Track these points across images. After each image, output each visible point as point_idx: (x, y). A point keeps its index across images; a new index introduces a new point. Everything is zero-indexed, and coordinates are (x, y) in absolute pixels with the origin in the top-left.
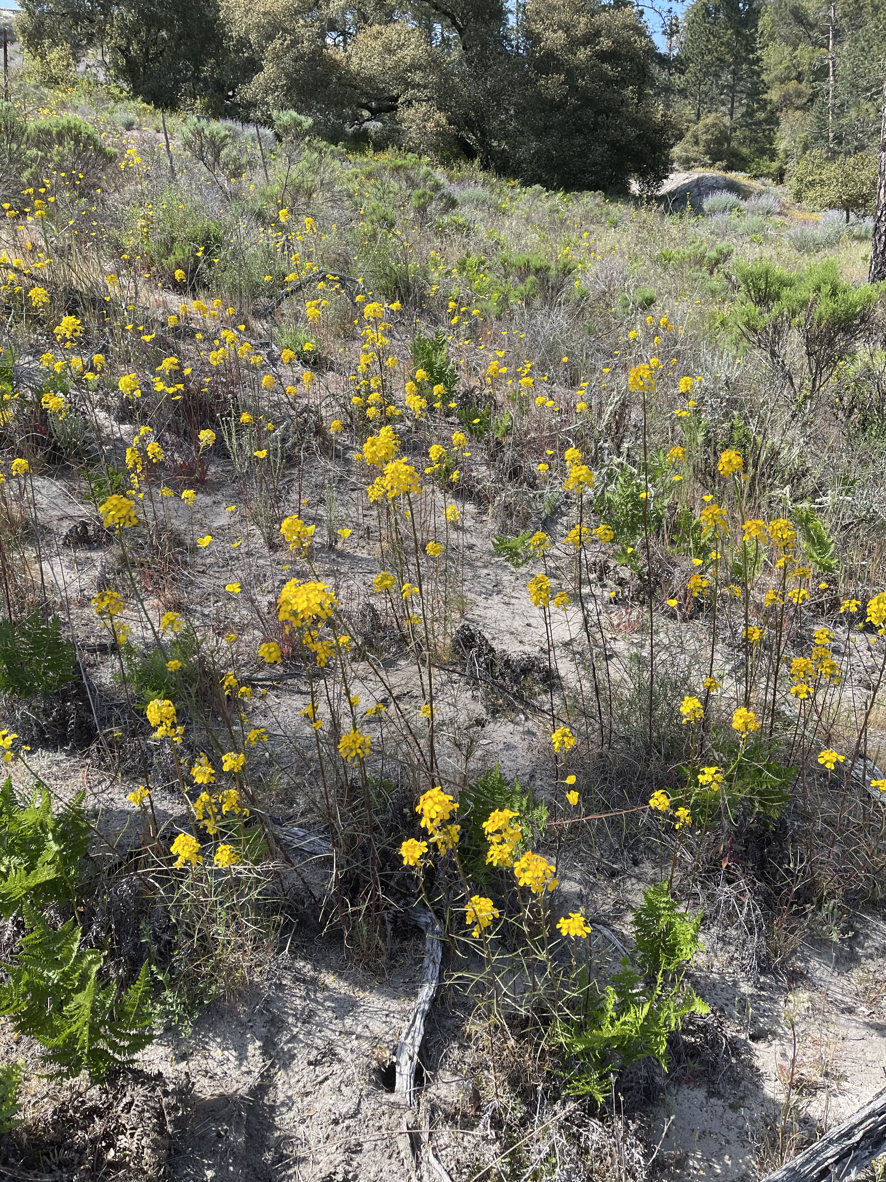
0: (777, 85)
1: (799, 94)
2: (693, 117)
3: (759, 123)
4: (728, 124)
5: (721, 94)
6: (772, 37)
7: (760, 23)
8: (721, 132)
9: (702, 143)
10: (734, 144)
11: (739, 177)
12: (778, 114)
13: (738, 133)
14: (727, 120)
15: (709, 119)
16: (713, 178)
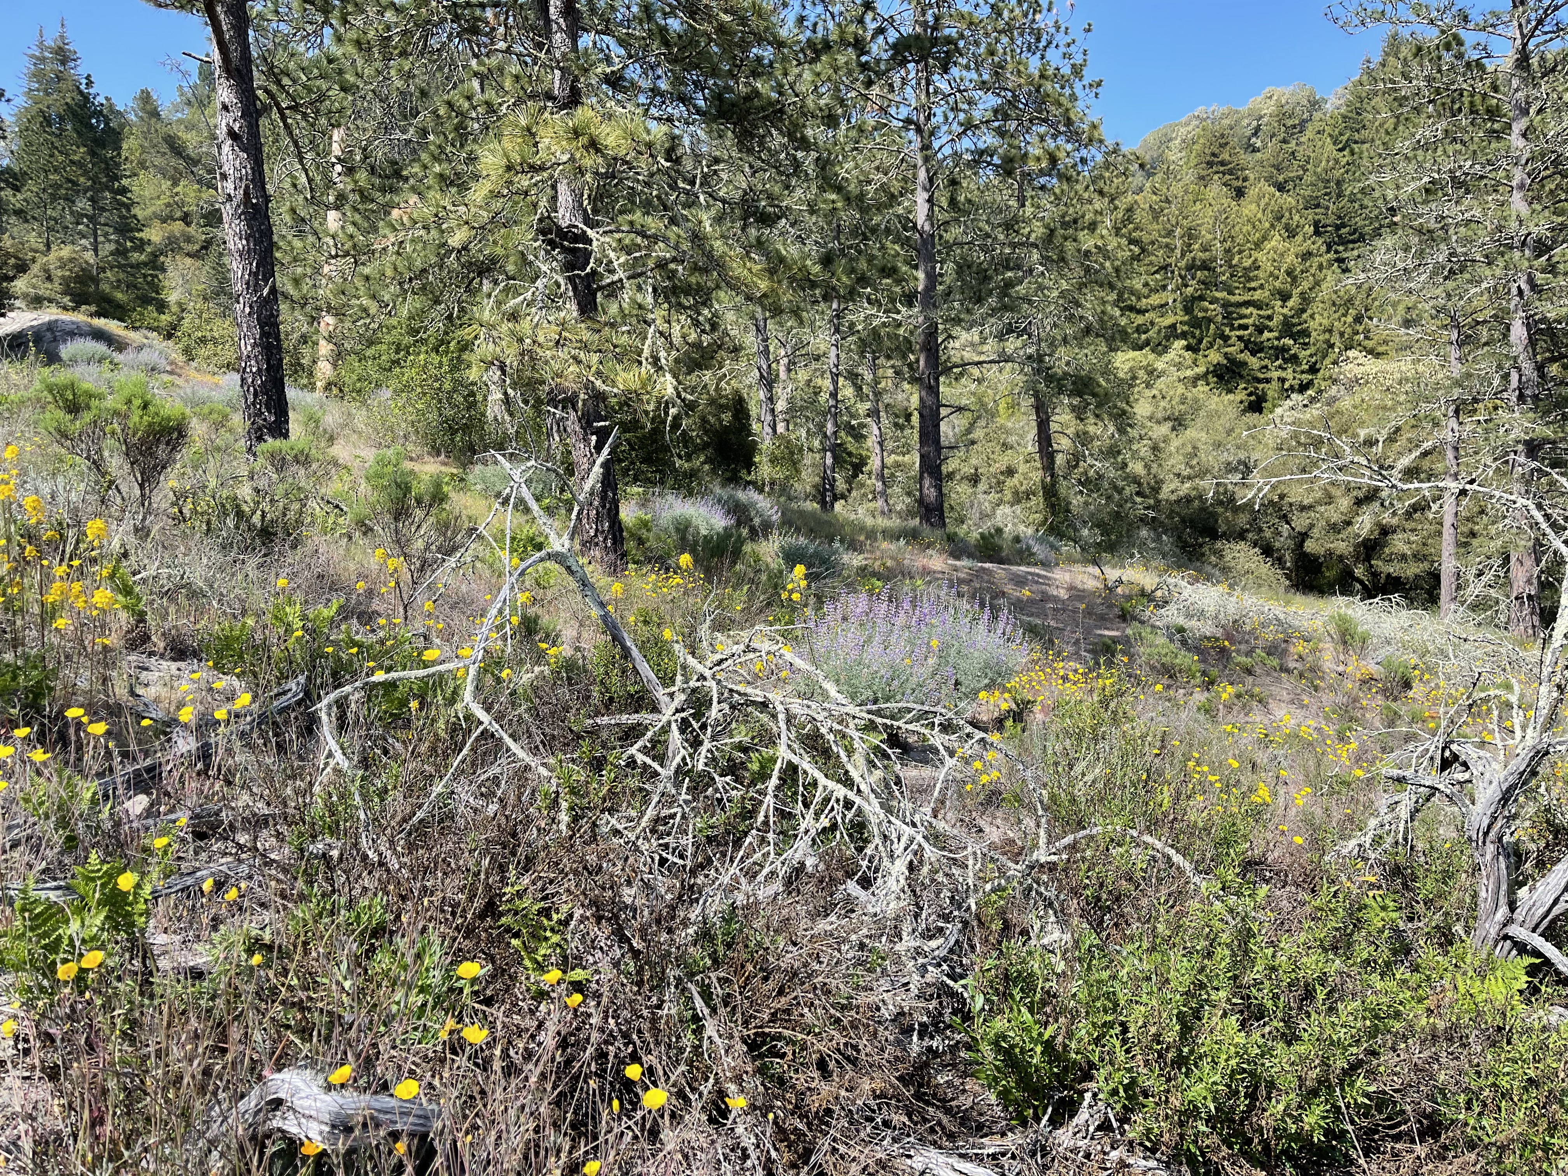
0: (157, 223)
1: (189, 239)
2: (42, 247)
3: (138, 266)
4: (92, 261)
5: (78, 224)
6: (142, 165)
7: (125, 146)
8: (83, 270)
9: (57, 281)
10: (105, 287)
11: (112, 326)
12: (162, 258)
13: (109, 274)
14: (89, 256)
15: (66, 252)
16: (73, 323)
